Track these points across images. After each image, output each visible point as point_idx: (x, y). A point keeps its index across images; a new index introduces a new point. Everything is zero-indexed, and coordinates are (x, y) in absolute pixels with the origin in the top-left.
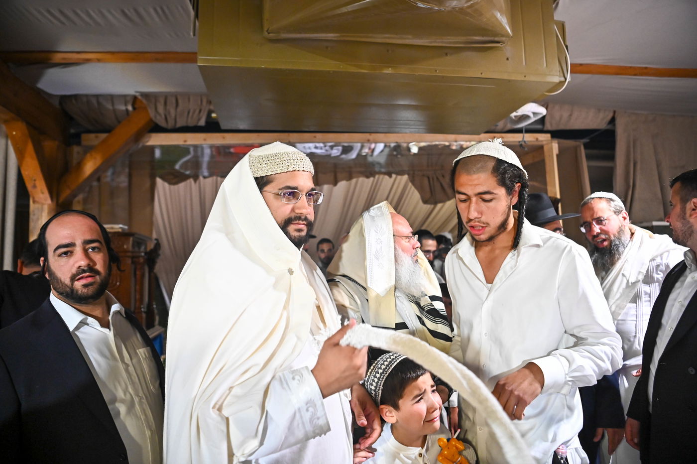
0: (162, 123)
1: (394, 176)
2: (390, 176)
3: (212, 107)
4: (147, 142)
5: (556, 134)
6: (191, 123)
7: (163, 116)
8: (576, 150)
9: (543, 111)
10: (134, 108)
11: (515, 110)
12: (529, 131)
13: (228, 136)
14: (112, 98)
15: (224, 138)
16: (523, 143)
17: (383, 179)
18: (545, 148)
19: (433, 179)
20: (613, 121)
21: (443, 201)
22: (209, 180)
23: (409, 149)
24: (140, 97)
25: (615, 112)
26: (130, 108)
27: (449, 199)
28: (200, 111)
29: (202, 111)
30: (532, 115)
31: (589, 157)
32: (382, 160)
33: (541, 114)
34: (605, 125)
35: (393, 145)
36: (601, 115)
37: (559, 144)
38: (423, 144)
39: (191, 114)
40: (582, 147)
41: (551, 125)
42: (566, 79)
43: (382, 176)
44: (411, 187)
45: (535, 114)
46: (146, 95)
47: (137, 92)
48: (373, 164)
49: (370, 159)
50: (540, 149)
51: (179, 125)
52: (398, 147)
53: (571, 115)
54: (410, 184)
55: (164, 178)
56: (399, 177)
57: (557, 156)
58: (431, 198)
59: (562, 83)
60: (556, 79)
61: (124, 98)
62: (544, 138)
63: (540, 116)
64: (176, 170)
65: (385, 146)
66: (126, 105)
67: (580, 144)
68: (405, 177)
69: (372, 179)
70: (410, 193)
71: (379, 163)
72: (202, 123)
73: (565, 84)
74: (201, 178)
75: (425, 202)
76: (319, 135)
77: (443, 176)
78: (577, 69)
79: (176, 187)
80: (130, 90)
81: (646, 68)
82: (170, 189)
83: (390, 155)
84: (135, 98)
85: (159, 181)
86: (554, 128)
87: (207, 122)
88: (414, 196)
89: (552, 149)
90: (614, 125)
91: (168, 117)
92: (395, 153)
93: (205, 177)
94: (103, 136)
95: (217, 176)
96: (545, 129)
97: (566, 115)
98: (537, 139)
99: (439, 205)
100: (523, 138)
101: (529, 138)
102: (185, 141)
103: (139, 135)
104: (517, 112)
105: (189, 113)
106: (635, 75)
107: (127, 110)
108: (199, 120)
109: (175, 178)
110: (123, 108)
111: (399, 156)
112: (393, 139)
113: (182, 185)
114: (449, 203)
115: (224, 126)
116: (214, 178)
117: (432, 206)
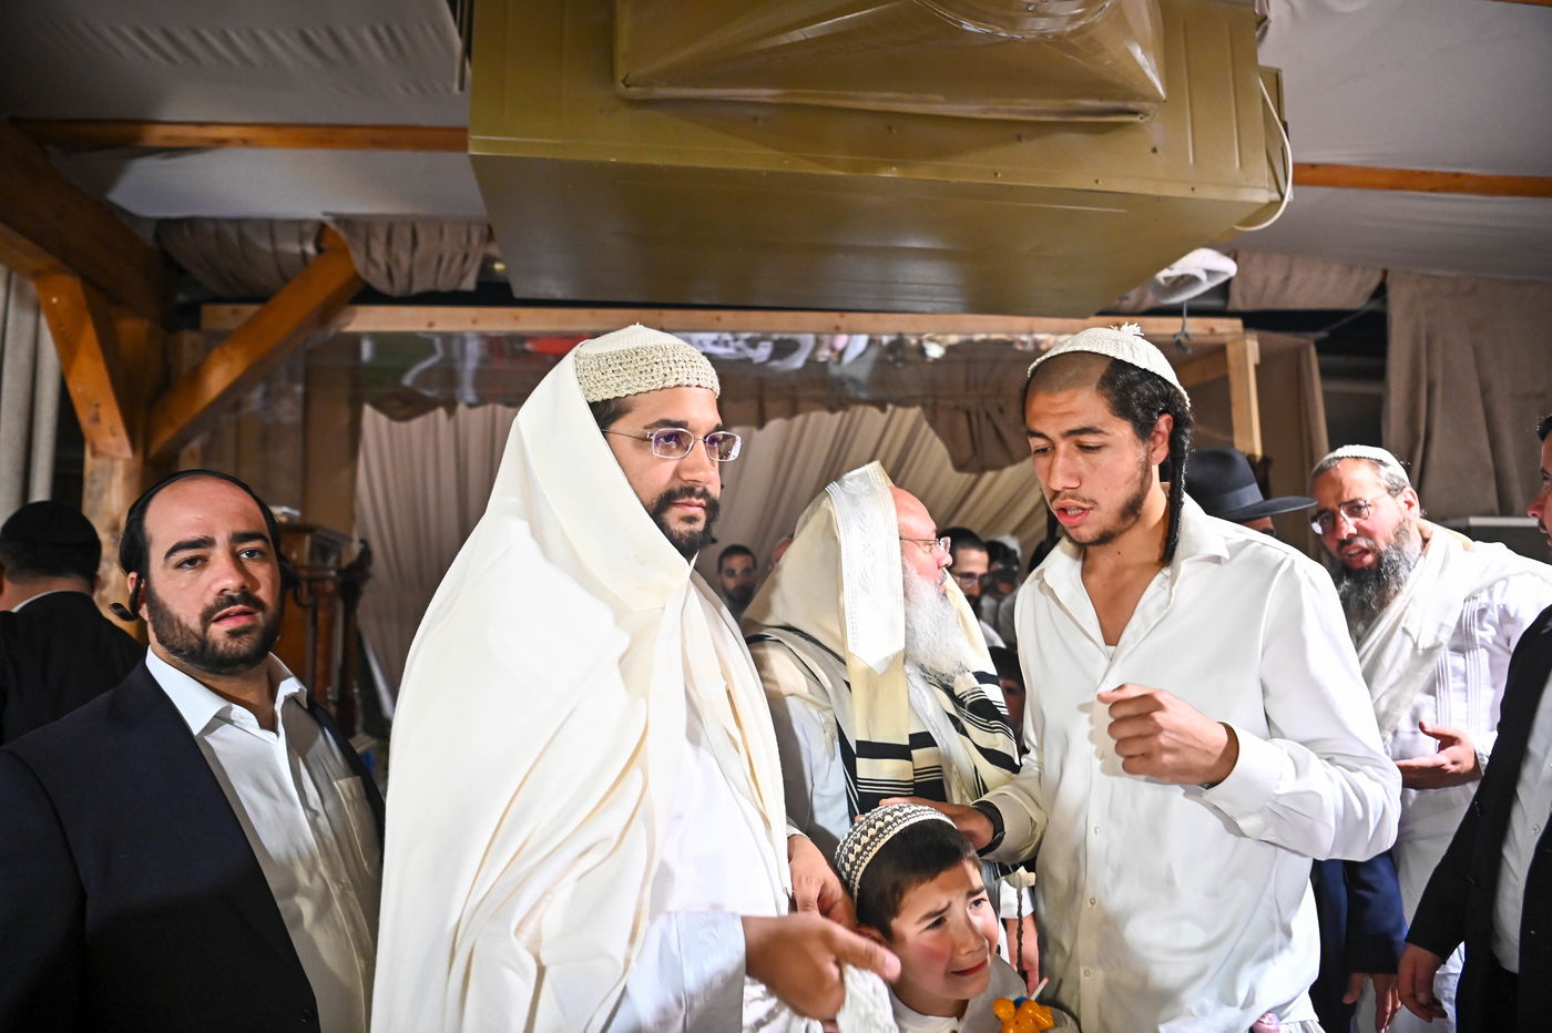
0: (382, 285)
1: (890, 407)
2: (883, 409)
3: (493, 250)
4: (348, 324)
5: (1255, 320)
6: (445, 285)
7: (383, 268)
8: (1297, 354)
9: (1228, 267)
10: (320, 250)
11: (1168, 264)
12: (1196, 311)
13: (526, 313)
14: (270, 226)
15: (516, 318)
16: (1183, 339)
17: (864, 413)
18: (1231, 351)
19: (978, 417)
20: (1381, 292)
21: (999, 467)
22: (479, 411)
23: (922, 351)
24: (332, 226)
25: (1385, 272)
26: (310, 249)
27: (1013, 462)
28: (466, 257)
29: (470, 260)
30: (1203, 276)
31: (1326, 373)
32: (862, 372)
33: (1225, 273)
34: (1364, 302)
35: (886, 340)
36: (1356, 277)
37: (1260, 341)
38: (953, 339)
39: (444, 264)
40: (1313, 350)
41: (1244, 298)
42: (1282, 197)
43: (860, 409)
44: (926, 435)
45: (1209, 273)
46: (346, 222)
47: (326, 214)
48: (840, 382)
49: (834, 370)
50: (1219, 351)
51: (417, 288)
52: (898, 344)
53: (1287, 278)
54: (925, 425)
55: (378, 406)
56: (900, 411)
57: (1258, 368)
58: (972, 460)
59: (1275, 205)
60: (1263, 196)
61: (297, 226)
62: (1227, 327)
63: (1222, 279)
64: (406, 388)
65: (871, 342)
66: (301, 242)
67: (1308, 343)
68: (914, 412)
69: (839, 415)
70: (927, 443)
71: (854, 381)
72: (469, 284)
73: (1278, 209)
74: (461, 408)
75: (960, 466)
76: (727, 315)
77: (1001, 411)
78: (1308, 175)
79: (403, 425)
80: (312, 208)
81: (1458, 175)
82: (390, 428)
83: (880, 363)
84: (322, 228)
85: (368, 410)
86: (1250, 306)
87: (479, 284)
88: (934, 453)
89: (1244, 352)
90: (1385, 301)
91: (395, 272)
92: (890, 358)
93: (471, 406)
94: (250, 310)
95: (499, 403)
96: (1230, 307)
97: (1276, 278)
98: (1212, 331)
99: (989, 475)
100: (1183, 328)
101: (1195, 327)
102: (431, 324)
103: (329, 311)
104: (1171, 269)
105: (440, 261)
106: (1433, 190)
107: (304, 254)
108: (462, 277)
109: (406, 406)
110: (295, 248)
111: (899, 365)
112: (888, 328)
113: (417, 424)
114: (1009, 471)
115: (519, 291)
116: (490, 407)
117: (973, 477)
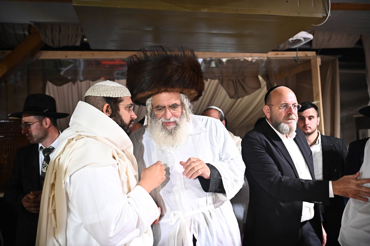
0: (50, 44)
1: (209, 80)
2: (207, 80)
3: (84, 34)
4: (40, 56)
6: (70, 44)
7: (51, 39)
9: (311, 37)
10: (30, 33)
14: (13, 25)
15: (93, 54)
16: (296, 59)
18: (312, 62)
19: (236, 82)
20: (360, 42)
21: (243, 97)
22: (84, 83)
23: (221, 60)
24: (33, 25)
25: (361, 36)
26: (27, 33)
27: (247, 94)
28: (77, 36)
30: (303, 40)
36: (352, 38)
37: (321, 58)
38: (229, 58)
39: (70, 38)
41: (316, 45)
42: (327, 15)
44: (220, 88)
45: (305, 39)
46: (37, 24)
47: (31, 22)
54: (220, 85)
55: (52, 81)
56: (213, 81)
57: (321, 66)
58: (235, 96)
60: (321, 15)
61: (22, 26)
62: (311, 54)
63: (309, 40)
64: (61, 75)
66: (24, 31)
67: (336, 58)
68: (217, 81)
70: (220, 91)
72: (78, 44)
74: (78, 82)
75: (231, 97)
79: (61, 87)
80: (27, 20)
82: (57, 89)
84: (30, 26)
85: (49, 83)
86: (318, 47)
88: (223, 92)
89: (316, 62)
91: (54, 40)
93: (81, 81)
94: (9, 52)
95: (90, 80)
96: (312, 48)
97: (326, 39)
99: (240, 99)
100: (297, 55)
102: (66, 57)
103: (34, 52)
105: (68, 37)
107: (24, 34)
108: (76, 42)
110: (22, 33)
113: (65, 86)
114: (246, 97)
115: (92, 47)
116: (88, 81)
117: (235, 100)
